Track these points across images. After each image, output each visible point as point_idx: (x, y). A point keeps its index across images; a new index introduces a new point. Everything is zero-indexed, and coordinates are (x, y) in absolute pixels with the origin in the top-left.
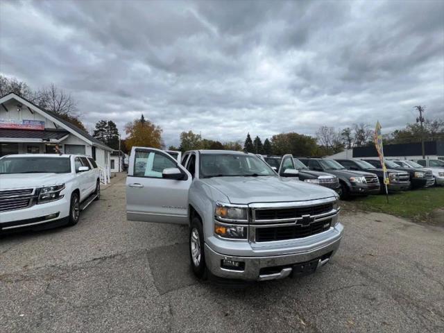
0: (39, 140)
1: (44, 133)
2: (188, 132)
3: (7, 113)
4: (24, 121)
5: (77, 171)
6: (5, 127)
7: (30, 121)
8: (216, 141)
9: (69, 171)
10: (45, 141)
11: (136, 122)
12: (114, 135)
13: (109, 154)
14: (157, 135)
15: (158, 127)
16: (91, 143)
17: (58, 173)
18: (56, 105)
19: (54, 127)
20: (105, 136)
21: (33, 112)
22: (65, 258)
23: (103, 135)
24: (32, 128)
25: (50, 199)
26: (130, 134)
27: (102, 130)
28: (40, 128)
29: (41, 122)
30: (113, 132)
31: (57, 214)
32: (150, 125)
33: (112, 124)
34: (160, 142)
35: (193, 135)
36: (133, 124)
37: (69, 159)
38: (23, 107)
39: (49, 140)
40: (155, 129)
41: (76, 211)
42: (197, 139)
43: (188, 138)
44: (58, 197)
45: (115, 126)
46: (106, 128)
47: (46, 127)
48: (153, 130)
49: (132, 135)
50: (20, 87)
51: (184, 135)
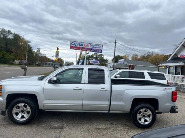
6: (184, 57)
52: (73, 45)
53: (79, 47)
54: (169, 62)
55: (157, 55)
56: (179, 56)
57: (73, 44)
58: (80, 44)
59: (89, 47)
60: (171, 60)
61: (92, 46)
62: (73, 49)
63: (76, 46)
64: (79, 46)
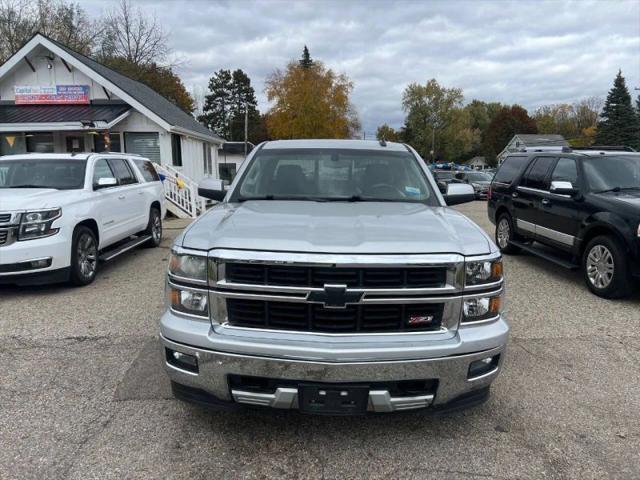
0: (76, 126)
1: (88, 109)
2: (424, 85)
3: (34, 75)
4: (58, 87)
5: (96, 187)
6: (32, 102)
7: (67, 87)
8: (511, 105)
9: (80, 185)
10: (87, 128)
12: (244, 105)
13: (214, 152)
14: (340, 97)
15: (342, 78)
16: (168, 127)
17: (60, 188)
18: (133, 43)
19: (106, 97)
20: (228, 107)
21: (70, 69)
22: (35, 331)
23: (223, 103)
24: (70, 101)
25: (38, 234)
26: (275, 100)
27: (222, 94)
28: (83, 101)
29: (85, 88)
30: (243, 96)
31: (49, 262)
32: (324, 74)
33: (241, 78)
34: (348, 117)
35: (439, 92)
36: (284, 75)
37: (84, 163)
38: (56, 59)
39: (92, 125)
40: (335, 82)
41: (91, 261)
42: (450, 102)
43: (426, 100)
44: (49, 231)
45: (247, 81)
46: (229, 88)
47: (92, 98)
48: (329, 84)
49: (281, 102)
50: (71, 13)
51: (415, 93)
56: (7, 98)
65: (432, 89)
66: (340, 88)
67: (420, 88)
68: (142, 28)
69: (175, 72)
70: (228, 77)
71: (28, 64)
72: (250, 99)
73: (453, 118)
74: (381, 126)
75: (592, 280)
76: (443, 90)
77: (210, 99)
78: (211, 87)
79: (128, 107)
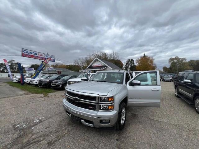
0: (99, 69)
3: (96, 63)
6: (95, 66)
7: (99, 64)
11: (141, 57)
12: (132, 64)
14: (152, 62)
16: (112, 69)
18: (114, 57)
19: (104, 65)
20: (130, 65)
26: (138, 63)
27: (129, 63)
28: (101, 66)
29: (101, 64)
30: (132, 63)
32: (148, 58)
33: (132, 60)
35: (179, 59)
36: (140, 59)
38: (98, 60)
39: (101, 69)
40: (151, 59)
42: (182, 61)
43: (175, 61)
45: (133, 60)
48: (149, 60)
49: (139, 63)
51: (172, 60)
52: (26, 53)
53: (33, 56)
54: (88, 69)
55: (62, 65)
56: (93, 66)
57: (25, 51)
58: (33, 53)
59: (43, 57)
60: (89, 68)
61: (46, 56)
62: (25, 57)
63: (30, 54)
64: (32, 54)
65: (176, 58)
66: (151, 60)
67: (173, 58)
68: (116, 54)
69: (121, 60)
70: (130, 60)
71: (95, 61)
72: (134, 63)
73: (183, 64)
74: (164, 67)
75: (197, 108)
76: (180, 58)
77: (126, 64)
78: (127, 62)
79: (106, 66)
